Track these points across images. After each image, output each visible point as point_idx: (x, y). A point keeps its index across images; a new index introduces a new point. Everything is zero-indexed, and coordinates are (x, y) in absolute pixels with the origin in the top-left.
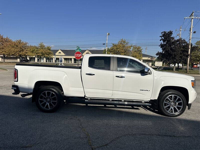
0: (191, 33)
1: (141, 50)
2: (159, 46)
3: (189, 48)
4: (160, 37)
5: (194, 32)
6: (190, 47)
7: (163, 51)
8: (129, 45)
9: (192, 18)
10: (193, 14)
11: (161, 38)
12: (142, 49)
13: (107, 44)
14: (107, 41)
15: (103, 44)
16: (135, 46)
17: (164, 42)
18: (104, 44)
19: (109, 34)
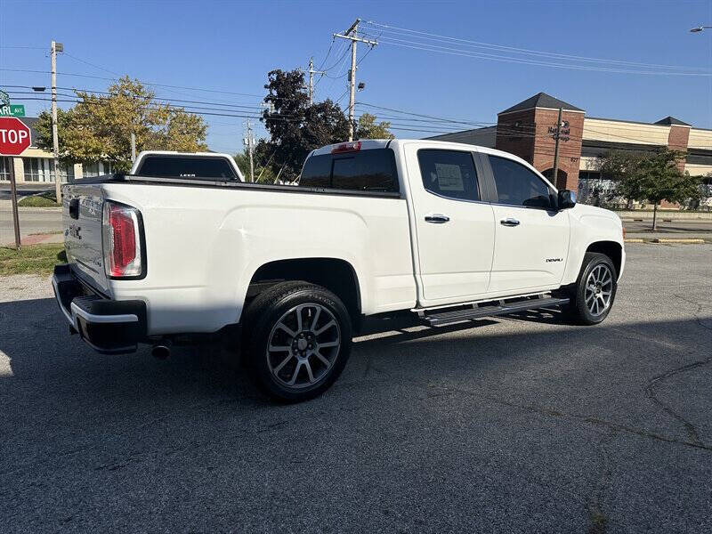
0: (353, 88)
1: (204, 128)
2: (261, 119)
3: (350, 135)
4: (266, 87)
5: (361, 86)
6: (351, 131)
7: (273, 139)
8: (158, 104)
9: (354, 41)
10: (356, 28)
11: (267, 92)
12: (204, 124)
13: (54, 91)
14: (54, 76)
15: (36, 89)
16: (181, 111)
17: (277, 108)
18: (43, 89)
19: (59, 49)
